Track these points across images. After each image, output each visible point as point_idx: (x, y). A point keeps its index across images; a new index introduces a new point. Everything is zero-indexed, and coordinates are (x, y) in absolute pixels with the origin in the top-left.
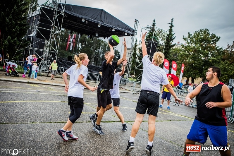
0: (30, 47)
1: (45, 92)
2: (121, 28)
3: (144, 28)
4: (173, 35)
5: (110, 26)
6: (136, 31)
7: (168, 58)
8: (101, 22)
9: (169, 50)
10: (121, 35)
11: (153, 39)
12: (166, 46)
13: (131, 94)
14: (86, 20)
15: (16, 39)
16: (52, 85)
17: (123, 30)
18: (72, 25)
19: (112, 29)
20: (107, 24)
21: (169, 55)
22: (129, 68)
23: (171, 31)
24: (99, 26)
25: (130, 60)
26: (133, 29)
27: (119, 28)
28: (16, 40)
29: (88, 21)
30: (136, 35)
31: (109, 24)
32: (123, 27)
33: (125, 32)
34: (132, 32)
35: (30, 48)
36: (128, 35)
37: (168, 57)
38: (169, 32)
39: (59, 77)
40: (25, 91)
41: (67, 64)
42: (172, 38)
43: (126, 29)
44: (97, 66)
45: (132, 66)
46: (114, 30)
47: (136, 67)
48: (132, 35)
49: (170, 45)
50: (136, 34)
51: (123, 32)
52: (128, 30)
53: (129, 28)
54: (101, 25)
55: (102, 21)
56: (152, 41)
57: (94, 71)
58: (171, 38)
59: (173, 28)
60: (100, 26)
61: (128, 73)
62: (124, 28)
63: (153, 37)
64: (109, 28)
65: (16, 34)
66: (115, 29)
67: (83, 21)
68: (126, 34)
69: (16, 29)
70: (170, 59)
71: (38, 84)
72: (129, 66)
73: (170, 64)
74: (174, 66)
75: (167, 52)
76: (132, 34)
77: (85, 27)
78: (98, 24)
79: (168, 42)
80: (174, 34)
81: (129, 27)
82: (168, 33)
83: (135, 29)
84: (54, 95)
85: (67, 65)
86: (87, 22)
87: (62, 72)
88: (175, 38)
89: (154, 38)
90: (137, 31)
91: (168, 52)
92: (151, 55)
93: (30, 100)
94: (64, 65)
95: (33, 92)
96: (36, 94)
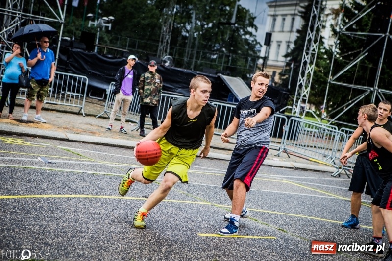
1: (70, 164)
13: (329, 174)
16: (67, 140)
22: (305, 78)
25: (311, 52)
39: (68, 109)
41: (87, 62)
44: (190, 71)
45: (315, 72)
47: (333, 75)
57: (179, 90)
61: (301, 98)
72: (307, 72)
84: (108, 177)
85: (86, 67)
92: (389, 34)
93: (55, 191)
94: (76, 65)
95: (37, 164)
96: (55, 174)
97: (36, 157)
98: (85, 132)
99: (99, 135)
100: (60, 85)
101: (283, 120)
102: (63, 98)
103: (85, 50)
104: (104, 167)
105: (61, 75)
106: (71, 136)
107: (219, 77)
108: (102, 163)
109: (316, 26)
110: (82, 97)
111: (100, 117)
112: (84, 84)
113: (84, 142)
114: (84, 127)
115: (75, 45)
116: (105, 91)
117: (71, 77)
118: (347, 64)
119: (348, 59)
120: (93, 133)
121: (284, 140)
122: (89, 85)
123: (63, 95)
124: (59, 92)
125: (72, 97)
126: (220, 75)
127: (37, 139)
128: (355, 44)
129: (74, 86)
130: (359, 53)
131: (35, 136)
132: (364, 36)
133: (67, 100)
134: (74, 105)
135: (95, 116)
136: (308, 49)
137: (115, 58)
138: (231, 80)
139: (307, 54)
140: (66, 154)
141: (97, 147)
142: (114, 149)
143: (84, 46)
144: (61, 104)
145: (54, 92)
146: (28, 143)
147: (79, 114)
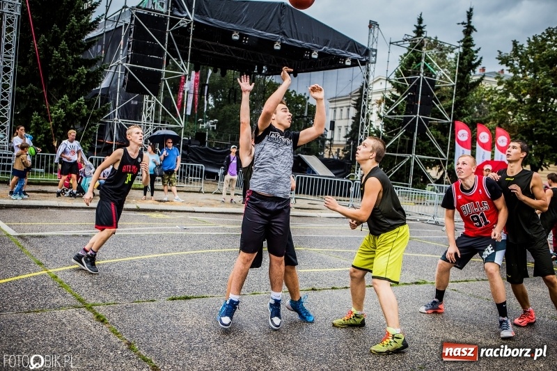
0: (116, 118)
1: (199, 229)
2: (335, 47)
3: (397, 43)
4: (475, 54)
5: (307, 44)
6: (374, 53)
7: (465, 119)
8: (281, 37)
9: (467, 95)
10: (333, 66)
11: (422, 70)
12: (459, 86)
14: (241, 36)
15: (81, 101)
16: (194, 212)
17: (339, 51)
18: (201, 50)
19: (312, 52)
20: (297, 41)
21: (466, 109)
23: (467, 42)
24: (277, 47)
25: (364, 132)
26: (367, 46)
27: (330, 47)
28: (80, 105)
29: (247, 36)
30: (375, 63)
31: (302, 40)
32: (340, 45)
33: (345, 58)
34: (364, 56)
35: (116, 122)
36: (355, 63)
37: (466, 115)
38: (463, 46)
39: (192, 190)
40: (158, 230)
42: (474, 62)
43: (349, 50)
46: (315, 56)
48: (363, 63)
49: (468, 81)
50: (373, 59)
51: (339, 57)
52: (354, 52)
53: (355, 47)
54: (282, 44)
55: (284, 34)
56: (422, 75)
58: (470, 63)
59: (473, 35)
60: (279, 48)
62: (343, 46)
63: (422, 65)
64: (303, 50)
65: (78, 88)
66: (319, 53)
67: (236, 37)
68: (348, 63)
69: (80, 76)
70: (472, 121)
71: (161, 211)
73: (472, 134)
74: (484, 137)
75: (463, 102)
76: (364, 60)
77: (233, 50)
78: (273, 43)
79: (462, 74)
80: (476, 52)
81: (354, 42)
82: (461, 50)
83: (370, 47)
84: (228, 236)
86: (246, 40)
87: (191, 176)
88: (480, 61)
89: (425, 67)
90: (376, 51)
91: (465, 100)
92: (420, 114)
93: (192, 248)
94: (194, 157)
95: (176, 230)
96: (190, 236)
97: (175, 226)
98: (206, 205)
99: (217, 207)
100: (184, 173)
101: (350, 183)
102: (187, 182)
103: (200, 145)
104: (224, 229)
105: (185, 166)
106: (197, 209)
107: (299, 156)
108: (221, 226)
109: (366, 113)
110: (201, 180)
111: (215, 193)
112: (202, 170)
113: (206, 212)
114: (205, 201)
115: (192, 142)
116: (217, 174)
117: (192, 166)
118: (391, 139)
119: (392, 135)
120: (212, 205)
121: (351, 198)
122: (205, 171)
123: (187, 179)
124: (184, 178)
125: (194, 180)
126: (300, 154)
127: (173, 213)
128: (396, 124)
129: (195, 172)
130: (399, 130)
131: (171, 211)
132: (402, 118)
133: (191, 183)
134: (196, 187)
135: (211, 193)
136: (362, 131)
137: (222, 149)
138: (308, 158)
139: (362, 134)
140: (195, 222)
141: (216, 215)
142: (228, 215)
143: (199, 143)
144: (186, 186)
145: (181, 178)
146: (167, 217)
147: (200, 192)
